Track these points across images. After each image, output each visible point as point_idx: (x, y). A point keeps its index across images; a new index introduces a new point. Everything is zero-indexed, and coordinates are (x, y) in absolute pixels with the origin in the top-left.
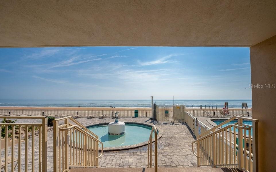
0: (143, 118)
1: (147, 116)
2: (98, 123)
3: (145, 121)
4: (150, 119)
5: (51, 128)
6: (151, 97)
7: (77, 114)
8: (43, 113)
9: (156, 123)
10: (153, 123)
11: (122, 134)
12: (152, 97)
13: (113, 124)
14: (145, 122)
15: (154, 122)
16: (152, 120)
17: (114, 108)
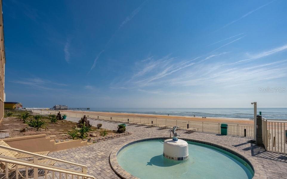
0: (234, 139)
1: (245, 136)
2: (163, 137)
3: (235, 144)
4: (249, 142)
5: (118, 135)
6: (252, 104)
7: (152, 123)
8: (128, 119)
9: (259, 153)
10: (252, 152)
11: (181, 159)
12: (255, 104)
13: (168, 143)
14: (236, 146)
15: (254, 150)
16: (254, 145)
17: (205, 118)
